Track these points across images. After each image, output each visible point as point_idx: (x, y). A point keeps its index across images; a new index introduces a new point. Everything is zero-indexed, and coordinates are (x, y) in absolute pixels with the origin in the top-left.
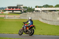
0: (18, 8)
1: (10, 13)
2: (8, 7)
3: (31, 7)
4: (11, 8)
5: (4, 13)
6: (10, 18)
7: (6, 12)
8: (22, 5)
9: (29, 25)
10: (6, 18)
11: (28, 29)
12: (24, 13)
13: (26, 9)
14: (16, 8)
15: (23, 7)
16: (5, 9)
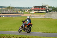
0: (43, 8)
1: (36, 12)
2: (34, 7)
3: (56, 7)
4: (37, 8)
5: (30, 12)
6: (36, 17)
7: (32, 11)
8: (47, 5)
9: (27, 23)
10: (32, 17)
11: (26, 27)
12: (49, 13)
13: (51, 9)
14: (41, 8)
15: (48, 7)
16: (31, 9)
